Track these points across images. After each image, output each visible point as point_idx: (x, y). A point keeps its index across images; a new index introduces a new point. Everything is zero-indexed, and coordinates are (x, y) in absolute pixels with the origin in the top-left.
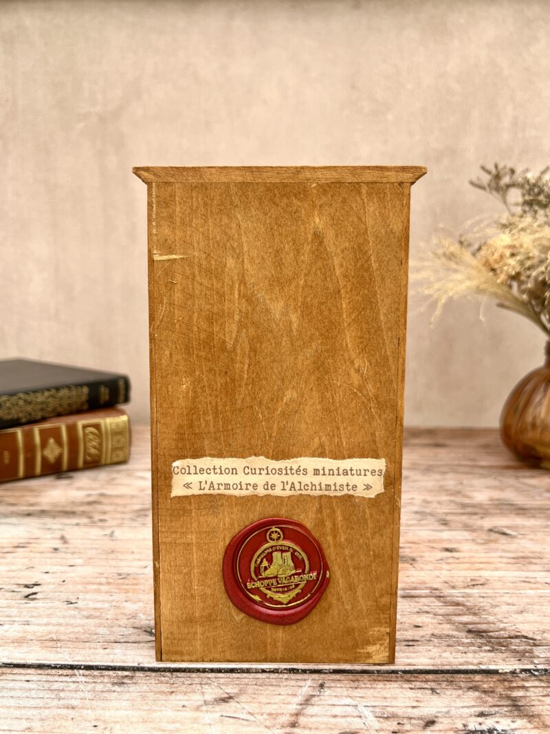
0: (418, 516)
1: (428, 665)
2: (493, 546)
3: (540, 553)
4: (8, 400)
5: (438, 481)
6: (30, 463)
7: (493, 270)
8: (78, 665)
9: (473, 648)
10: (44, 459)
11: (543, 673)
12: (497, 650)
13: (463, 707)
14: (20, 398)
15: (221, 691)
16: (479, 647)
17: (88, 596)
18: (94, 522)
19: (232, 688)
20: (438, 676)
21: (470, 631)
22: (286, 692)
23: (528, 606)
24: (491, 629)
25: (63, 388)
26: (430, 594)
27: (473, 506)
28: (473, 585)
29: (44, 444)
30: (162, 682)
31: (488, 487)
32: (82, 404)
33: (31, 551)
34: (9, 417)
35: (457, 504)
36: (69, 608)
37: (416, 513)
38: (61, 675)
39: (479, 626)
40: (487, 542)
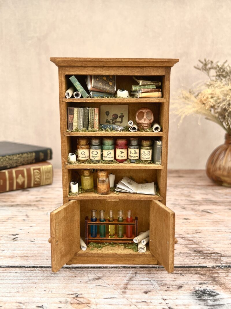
0: (173, 206)
1: (179, 264)
2: (204, 217)
3: (223, 220)
4: (2, 158)
5: (181, 191)
6: (11, 184)
7: (204, 104)
8: (36, 266)
9: (196, 258)
10: (17, 183)
11: (225, 267)
12: (206, 258)
13: (193, 281)
14: (7, 158)
15: (96, 276)
16: (199, 257)
17: (39, 239)
18: (39, 209)
19: (100, 275)
20: (183, 268)
21: (195, 251)
22: (122, 276)
23: (218, 241)
24: (204, 250)
25: (25, 153)
26: (179, 237)
27: (195, 201)
28: (196, 233)
29: (17, 177)
30: (71, 273)
31: (201, 194)
32: (33, 160)
33: (14, 221)
34: (2, 166)
35: (189, 200)
36: (31, 244)
37: (172, 204)
38: (30, 270)
39: (199, 249)
40: (202, 215)
